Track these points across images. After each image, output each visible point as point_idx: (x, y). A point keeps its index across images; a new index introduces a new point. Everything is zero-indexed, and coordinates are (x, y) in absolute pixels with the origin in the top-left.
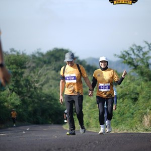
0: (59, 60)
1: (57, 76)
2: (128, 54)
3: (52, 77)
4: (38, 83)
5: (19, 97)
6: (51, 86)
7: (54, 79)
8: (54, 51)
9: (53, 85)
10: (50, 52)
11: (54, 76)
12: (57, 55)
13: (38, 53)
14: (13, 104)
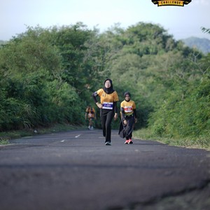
0: (146, 39)
1: (141, 62)
3: (133, 63)
4: (103, 70)
6: (131, 76)
7: (136, 66)
8: (138, 26)
9: (134, 74)
10: (133, 27)
11: (136, 62)
12: (143, 32)
13: (116, 29)
14: (64, 99)
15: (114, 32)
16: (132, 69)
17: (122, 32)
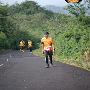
0: (29, 8)
1: (28, 18)
2: (72, 6)
4: (16, 25)
5: (4, 34)
6: (25, 24)
8: (25, 2)
9: (26, 23)
11: (26, 18)
12: (28, 5)
14: (1, 39)
15: (15, 5)
16: (25, 21)
17: (19, 5)
